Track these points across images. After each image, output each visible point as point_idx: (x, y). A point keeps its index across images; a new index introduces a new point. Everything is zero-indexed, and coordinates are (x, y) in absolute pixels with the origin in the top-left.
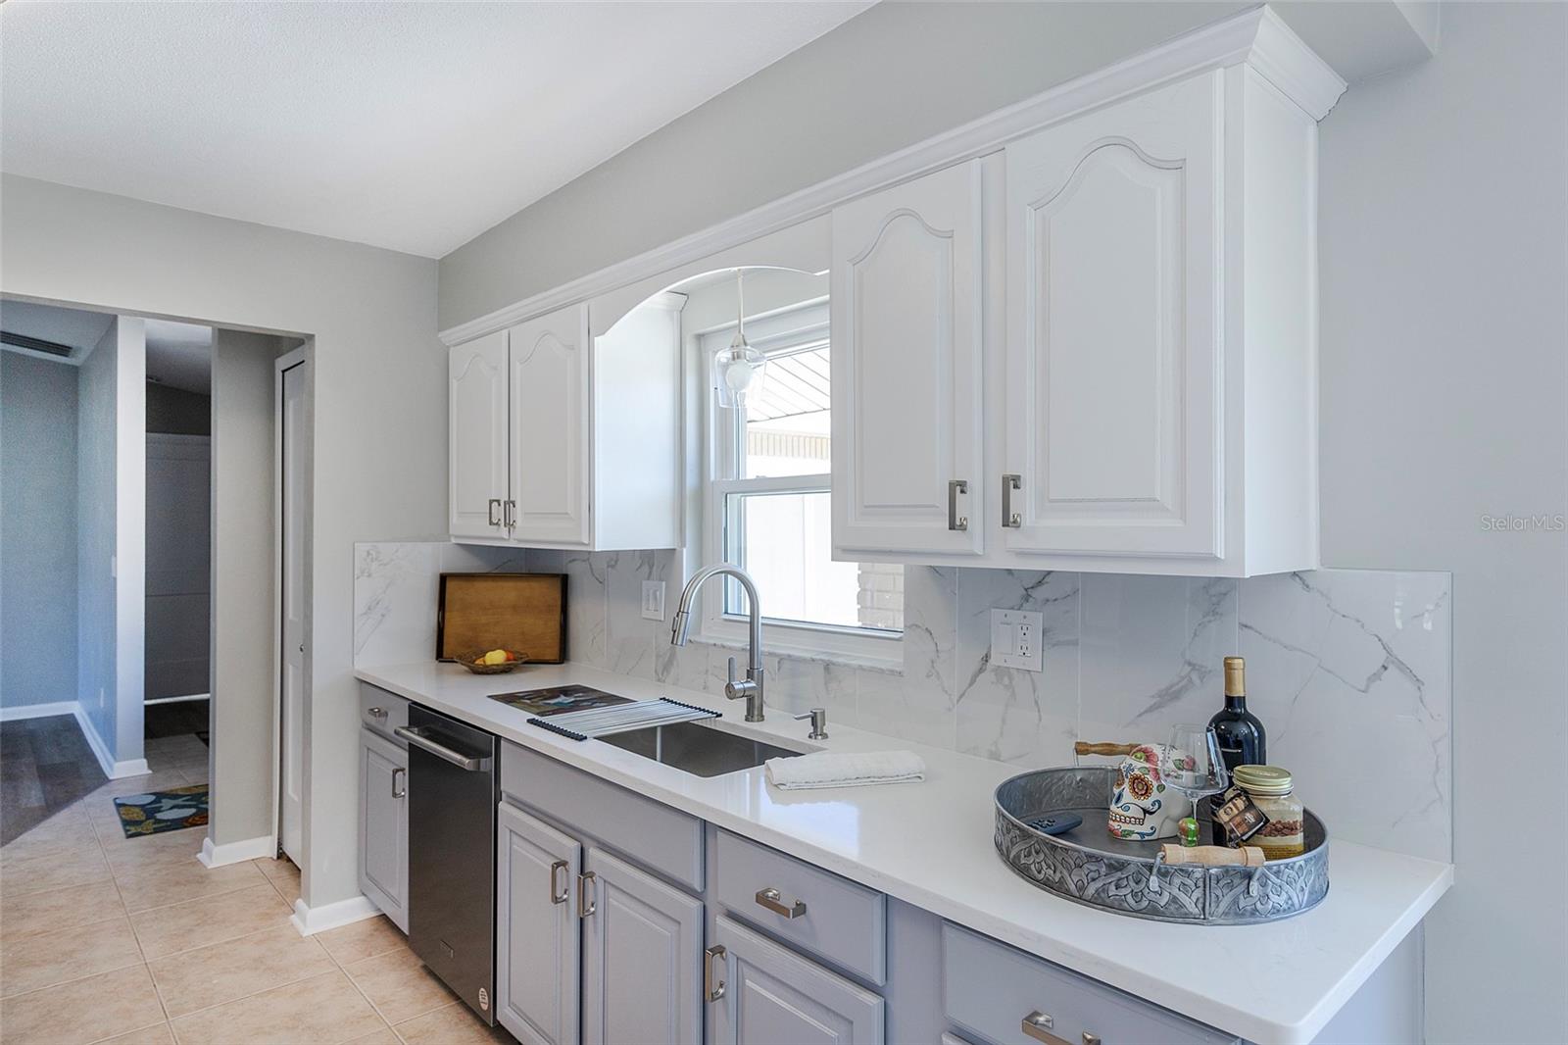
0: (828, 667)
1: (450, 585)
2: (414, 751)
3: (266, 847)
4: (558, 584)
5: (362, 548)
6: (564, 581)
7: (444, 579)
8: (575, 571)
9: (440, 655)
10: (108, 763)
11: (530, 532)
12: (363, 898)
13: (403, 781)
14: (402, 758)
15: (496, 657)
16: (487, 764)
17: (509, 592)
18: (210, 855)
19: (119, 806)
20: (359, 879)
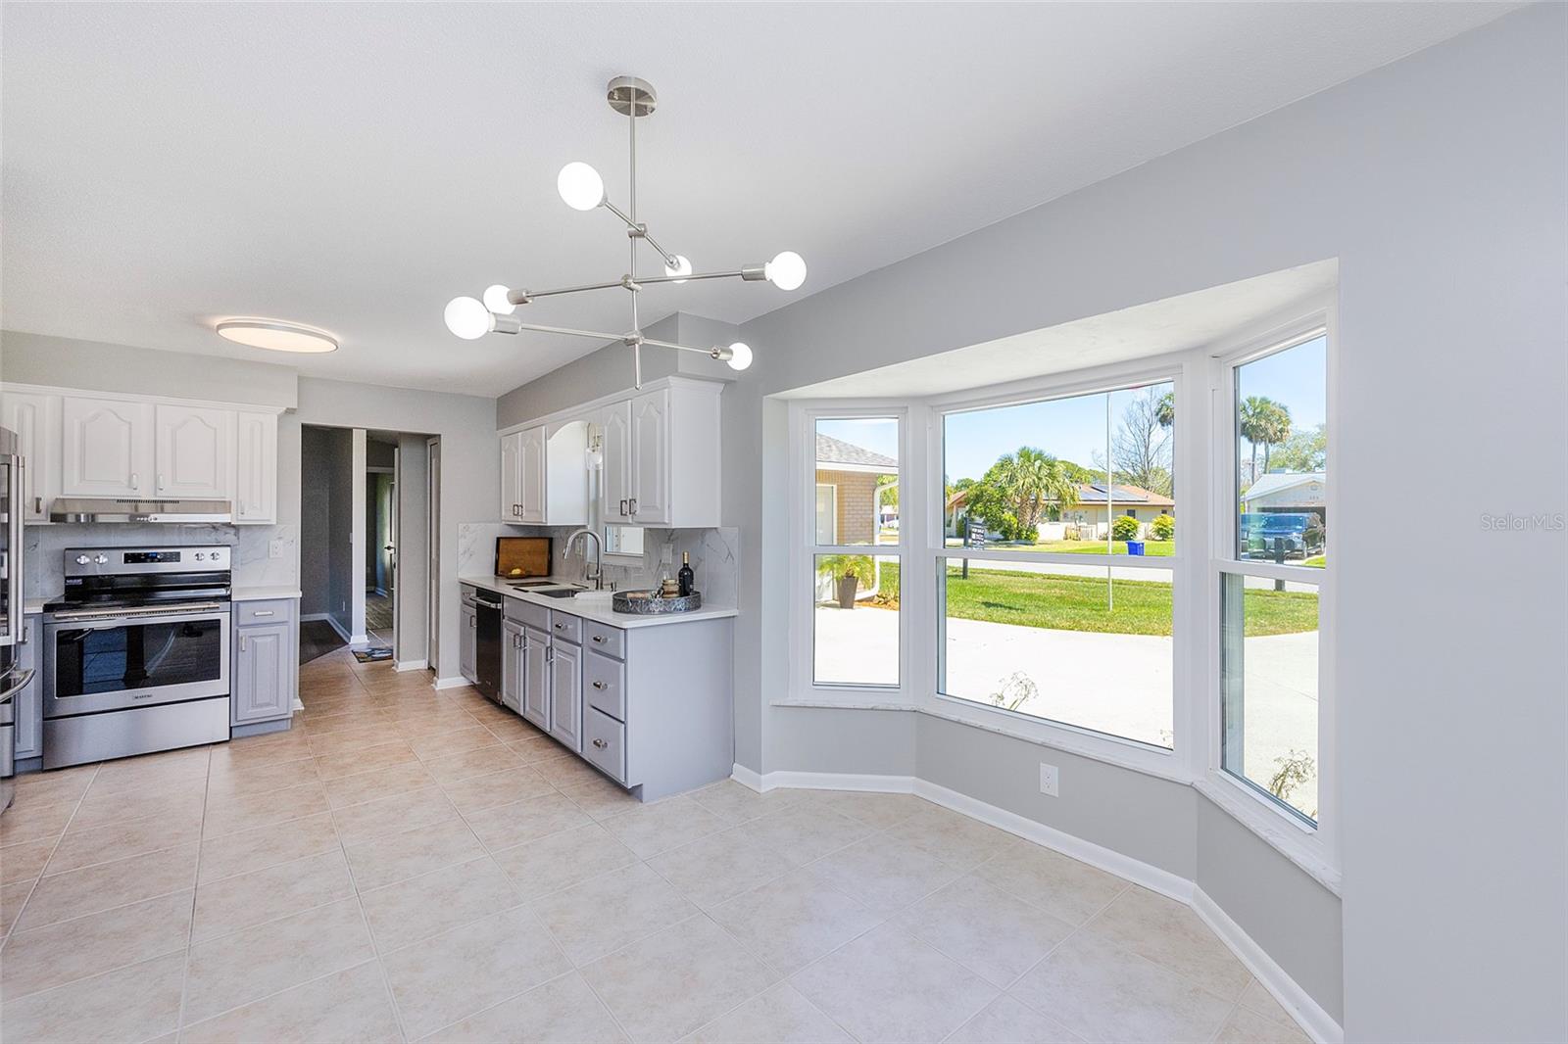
0: (626, 569)
1: (502, 542)
2: (479, 607)
3: (423, 665)
4: (547, 541)
5: (461, 526)
6: (551, 540)
7: (498, 539)
8: (555, 535)
9: (496, 573)
10: (346, 636)
11: (528, 519)
12: (463, 678)
13: (474, 620)
14: (474, 612)
15: (516, 572)
16: (499, 606)
17: (527, 545)
18: (397, 667)
19: (354, 653)
20: (461, 669)
